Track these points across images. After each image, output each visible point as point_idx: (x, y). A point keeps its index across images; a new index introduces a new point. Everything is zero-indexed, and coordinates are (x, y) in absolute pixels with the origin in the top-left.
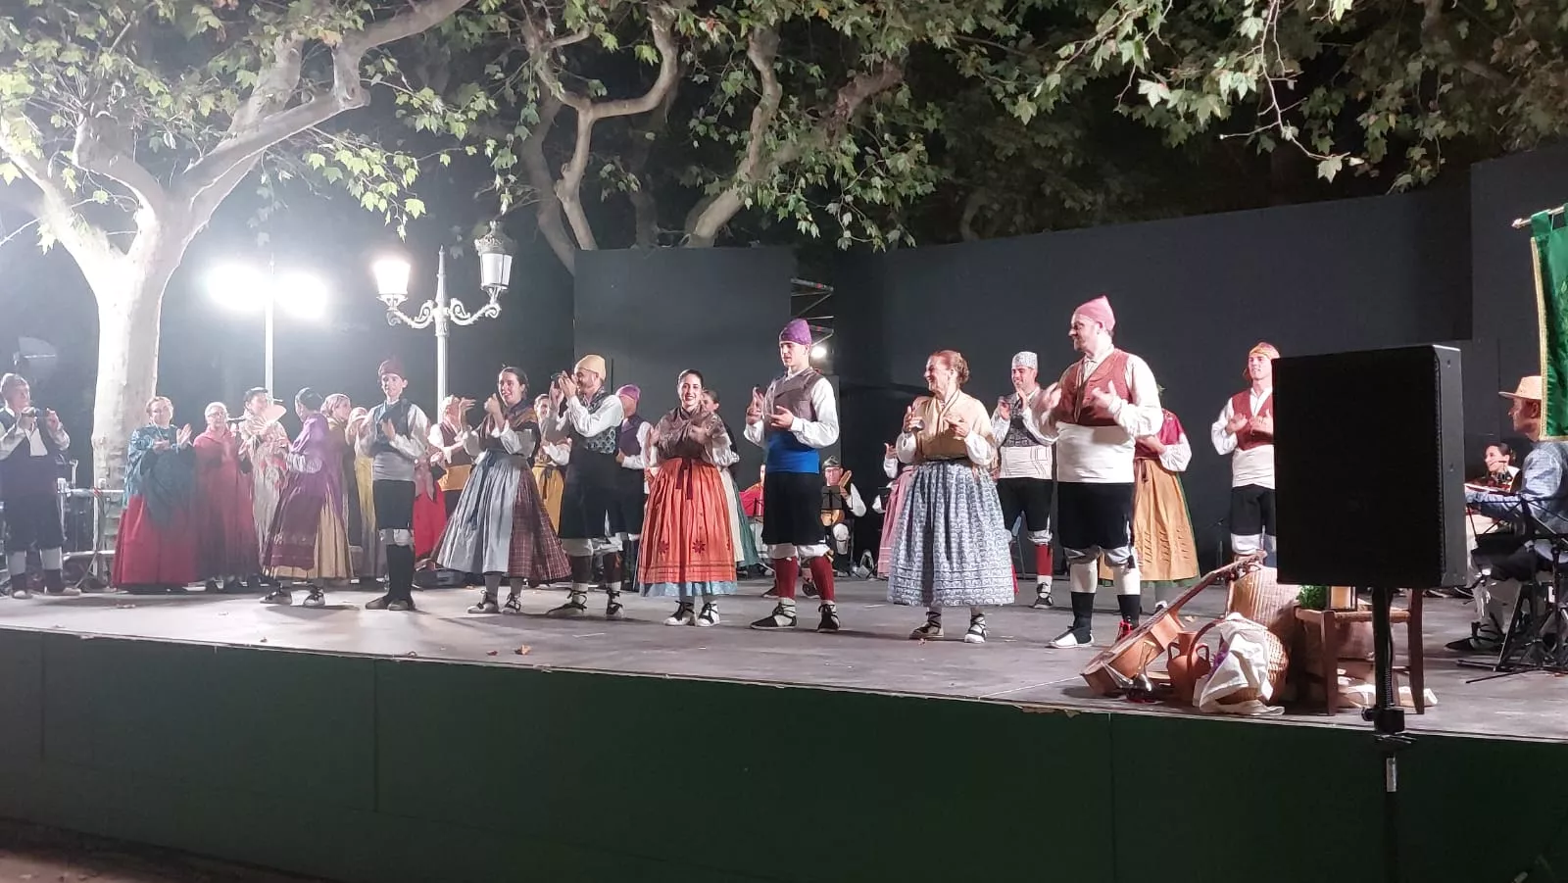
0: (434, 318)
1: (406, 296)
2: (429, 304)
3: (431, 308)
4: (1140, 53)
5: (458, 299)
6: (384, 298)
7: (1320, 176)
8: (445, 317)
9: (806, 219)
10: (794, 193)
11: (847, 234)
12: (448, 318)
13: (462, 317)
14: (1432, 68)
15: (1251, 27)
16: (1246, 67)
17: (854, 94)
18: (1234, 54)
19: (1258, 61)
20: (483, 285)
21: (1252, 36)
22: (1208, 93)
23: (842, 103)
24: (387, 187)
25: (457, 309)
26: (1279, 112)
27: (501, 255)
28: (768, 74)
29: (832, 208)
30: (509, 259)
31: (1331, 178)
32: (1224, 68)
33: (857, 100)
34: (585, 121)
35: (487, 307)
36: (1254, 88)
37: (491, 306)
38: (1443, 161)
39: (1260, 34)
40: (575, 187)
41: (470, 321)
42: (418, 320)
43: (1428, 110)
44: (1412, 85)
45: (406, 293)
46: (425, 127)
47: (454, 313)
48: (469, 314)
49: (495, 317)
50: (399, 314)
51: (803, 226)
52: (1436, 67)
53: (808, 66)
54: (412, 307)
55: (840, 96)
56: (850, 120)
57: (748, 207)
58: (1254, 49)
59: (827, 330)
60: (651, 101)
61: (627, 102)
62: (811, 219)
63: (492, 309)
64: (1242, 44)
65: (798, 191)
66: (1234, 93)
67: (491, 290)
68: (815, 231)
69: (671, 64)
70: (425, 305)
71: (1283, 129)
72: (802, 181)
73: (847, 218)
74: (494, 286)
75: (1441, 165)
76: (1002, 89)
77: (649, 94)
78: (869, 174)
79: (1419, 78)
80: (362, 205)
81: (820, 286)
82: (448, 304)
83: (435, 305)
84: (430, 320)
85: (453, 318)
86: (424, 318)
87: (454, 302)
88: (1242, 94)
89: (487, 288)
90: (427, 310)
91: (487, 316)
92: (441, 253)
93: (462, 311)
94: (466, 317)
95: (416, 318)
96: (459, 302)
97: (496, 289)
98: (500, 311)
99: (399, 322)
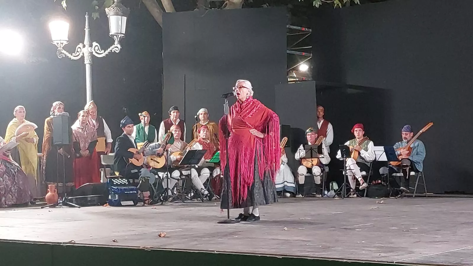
0: (83, 54)
1: (68, 41)
2: (81, 45)
3: (81, 48)
5: (97, 42)
6: (55, 43)
8: (90, 53)
13: (99, 52)
20: (110, 34)
25: (97, 48)
27: (120, 17)
30: (125, 19)
35: (113, 46)
37: (115, 46)
41: (104, 55)
42: (75, 55)
45: (67, 39)
47: (95, 50)
48: (103, 51)
49: (117, 52)
50: (64, 51)
54: (71, 47)
59: (307, 54)
63: (116, 47)
67: (115, 37)
70: (78, 47)
74: (117, 34)
81: (304, 29)
82: (91, 46)
83: (84, 46)
84: (81, 55)
85: (94, 53)
86: (78, 54)
87: (95, 44)
89: (113, 35)
90: (80, 49)
91: (113, 51)
92: (86, 17)
93: (99, 49)
94: (101, 52)
95: (73, 53)
96: (97, 44)
97: (118, 36)
98: (121, 49)
99: (64, 56)
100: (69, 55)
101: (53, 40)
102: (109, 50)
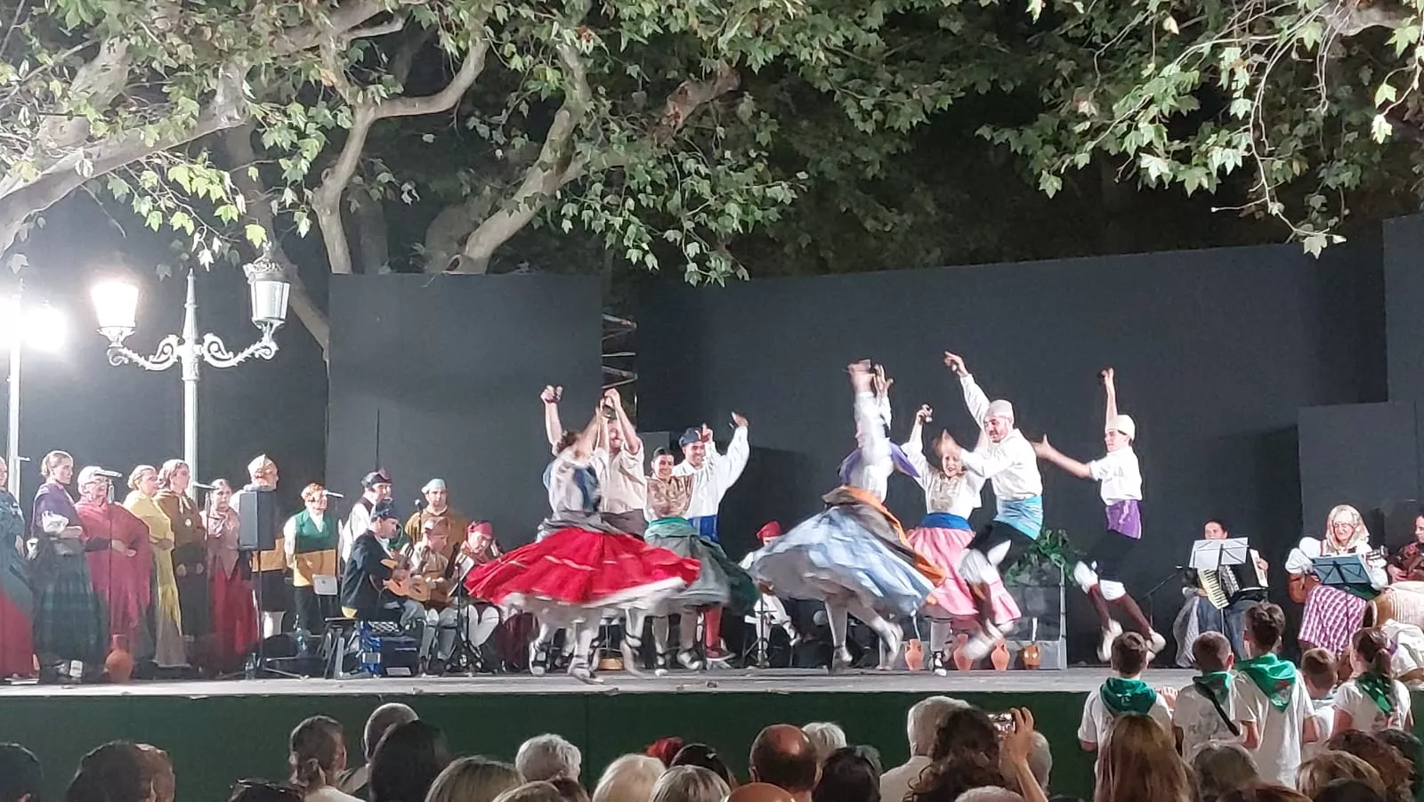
0: (179, 358)
1: (133, 329)
2: (173, 339)
3: (175, 345)
4: (1161, 136)
5: (215, 335)
6: (104, 332)
7: (1306, 251)
8: (198, 357)
9: (638, 247)
10: (621, 215)
11: (692, 267)
12: (203, 356)
13: (222, 357)
14: (1334, 114)
15: (1240, 107)
16: (1234, 144)
17: (685, 102)
18: (1224, 132)
19: (1245, 139)
20: (254, 319)
21: (1240, 116)
22: (1196, 165)
23: (672, 112)
24: (226, 212)
25: (214, 347)
26: (1267, 189)
27: (279, 284)
28: (581, 73)
29: (671, 235)
30: (287, 286)
31: (1317, 254)
32: (1215, 144)
33: (690, 110)
34: (363, 121)
35: (258, 345)
36: (1240, 164)
37: (264, 344)
38: (1347, 212)
39: (1247, 115)
40: (336, 196)
41: (233, 362)
42: (155, 360)
43: (1331, 158)
44: (1314, 130)
45: (133, 325)
46: (275, 144)
47: (209, 351)
48: (231, 354)
49: (267, 358)
50: (125, 351)
51: (634, 255)
52: (1340, 113)
53: (627, 64)
54: (145, 340)
55: (670, 104)
56: (680, 131)
57: (567, 231)
58: (1242, 128)
59: (630, 374)
60: (447, 100)
61: (416, 99)
62: (647, 248)
63: (266, 348)
64: (1232, 123)
65: (626, 214)
66: (1222, 170)
67: (264, 325)
68: (651, 261)
69: (479, 59)
70: (165, 340)
71: (1270, 205)
72: (630, 203)
73: (692, 249)
74: (268, 321)
75: (1346, 217)
76: (855, 104)
77: (444, 92)
78: (727, 198)
79: (1322, 124)
80: (147, 224)
81: (625, 322)
82: (200, 341)
83: (181, 342)
84: (173, 360)
85: (208, 358)
86: (163, 357)
87: (209, 338)
88: (1229, 169)
89: (258, 322)
90: (169, 347)
91: (257, 356)
92: (190, 279)
93: (220, 349)
94: (226, 357)
95: (151, 357)
96: (217, 339)
97: (271, 325)
98: (277, 352)
99: (126, 361)
100: (142, 361)
101: (101, 325)
102: (247, 353)
